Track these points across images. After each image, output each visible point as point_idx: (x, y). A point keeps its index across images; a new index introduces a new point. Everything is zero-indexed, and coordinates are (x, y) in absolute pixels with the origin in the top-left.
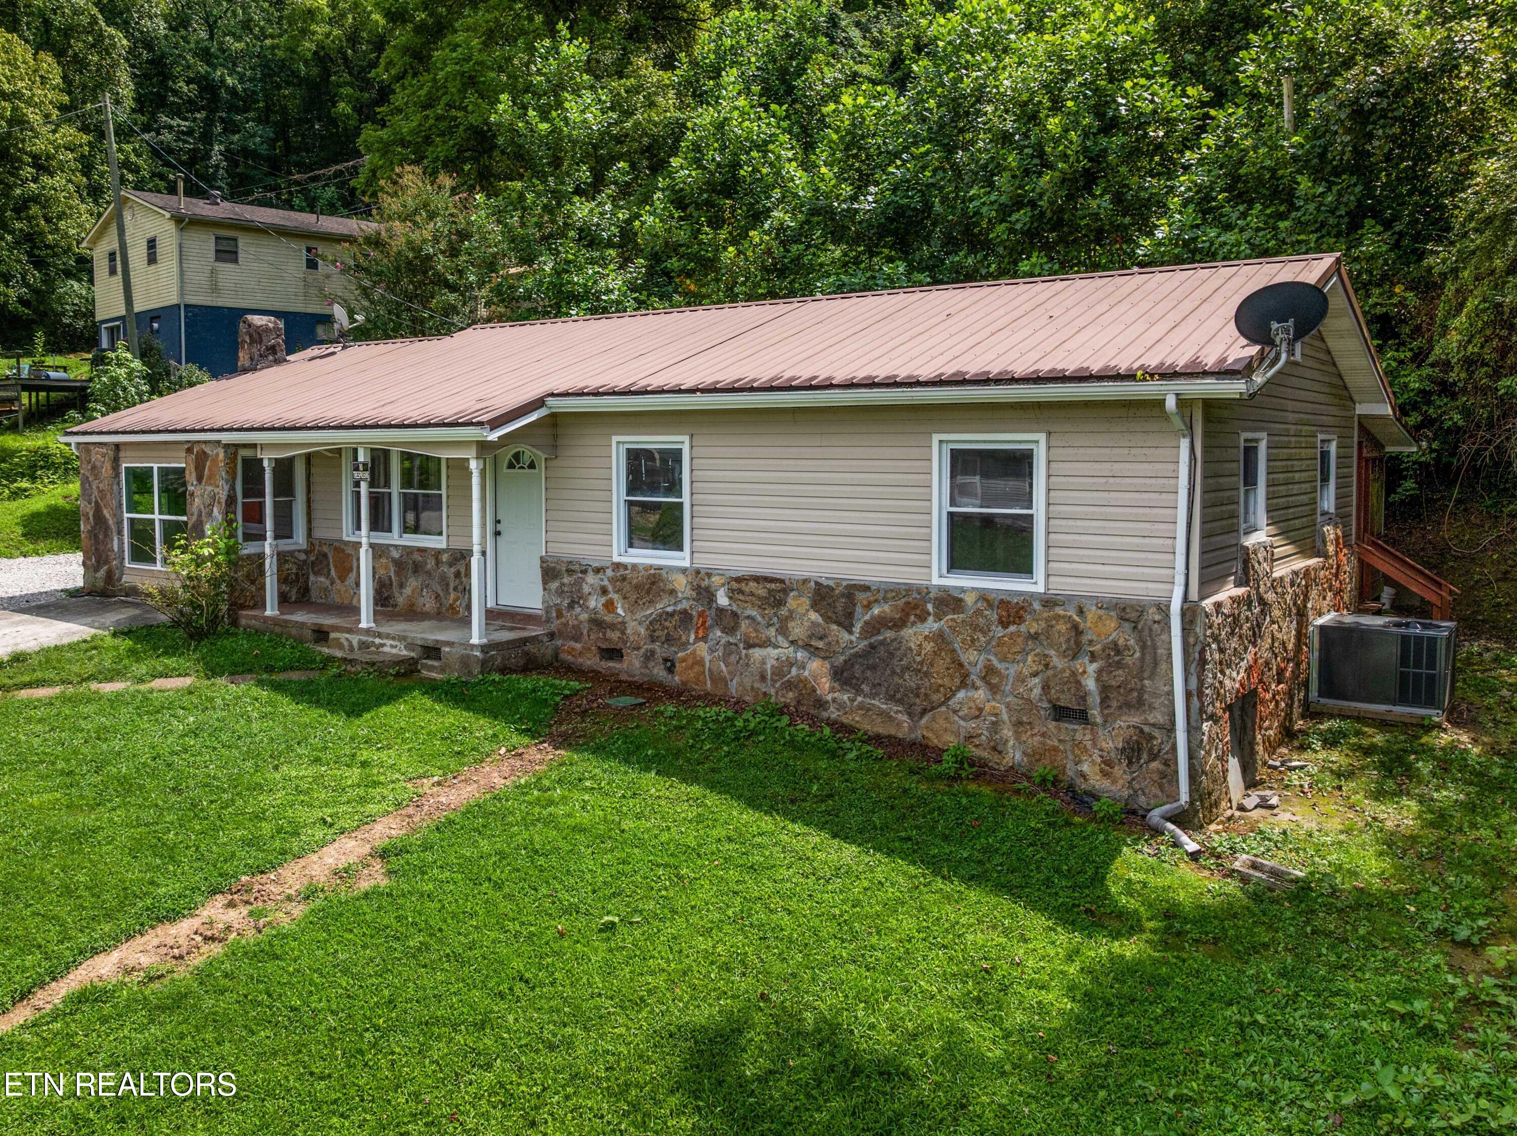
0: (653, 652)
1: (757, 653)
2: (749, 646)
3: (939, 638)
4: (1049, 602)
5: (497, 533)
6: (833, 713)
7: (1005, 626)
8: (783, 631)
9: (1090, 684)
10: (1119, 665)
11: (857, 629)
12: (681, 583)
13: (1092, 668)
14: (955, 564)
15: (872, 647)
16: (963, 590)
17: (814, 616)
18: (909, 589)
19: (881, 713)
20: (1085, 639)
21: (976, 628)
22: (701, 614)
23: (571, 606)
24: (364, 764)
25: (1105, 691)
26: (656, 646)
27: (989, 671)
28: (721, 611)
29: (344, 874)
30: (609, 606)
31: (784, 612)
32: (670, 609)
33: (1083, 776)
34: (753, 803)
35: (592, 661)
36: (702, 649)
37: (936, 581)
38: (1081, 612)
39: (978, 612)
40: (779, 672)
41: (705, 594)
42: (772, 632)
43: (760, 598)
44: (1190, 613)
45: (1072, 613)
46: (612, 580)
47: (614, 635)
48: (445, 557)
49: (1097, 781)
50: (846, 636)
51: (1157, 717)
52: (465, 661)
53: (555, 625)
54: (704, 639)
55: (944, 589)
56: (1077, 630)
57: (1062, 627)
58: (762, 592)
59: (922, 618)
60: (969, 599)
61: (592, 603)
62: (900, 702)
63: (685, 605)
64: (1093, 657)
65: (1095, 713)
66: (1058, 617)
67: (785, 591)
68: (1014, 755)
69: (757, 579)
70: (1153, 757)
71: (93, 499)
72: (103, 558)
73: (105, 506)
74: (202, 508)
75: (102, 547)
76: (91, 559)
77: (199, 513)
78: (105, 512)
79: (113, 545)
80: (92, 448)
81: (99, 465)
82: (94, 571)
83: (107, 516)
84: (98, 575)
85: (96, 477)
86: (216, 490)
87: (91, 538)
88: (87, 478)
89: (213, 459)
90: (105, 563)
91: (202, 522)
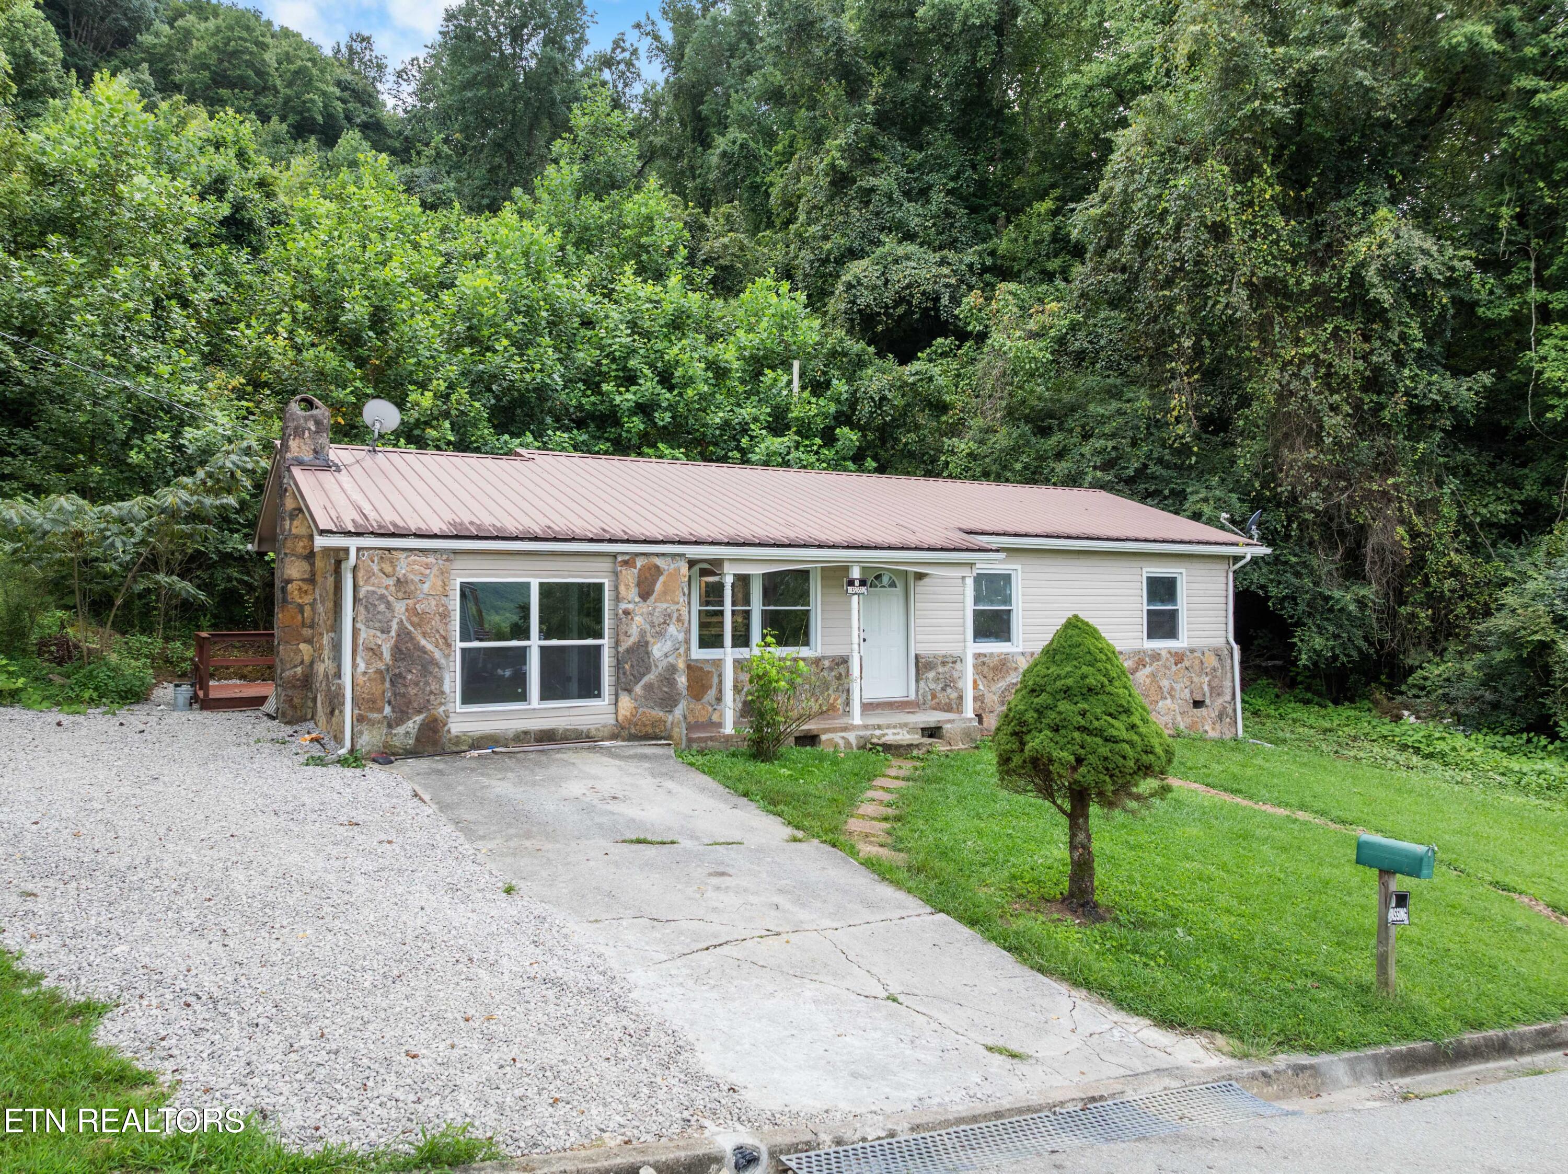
3: (1153, 675)
4: (1192, 650)
5: (863, 640)
7: (1177, 665)
9: (1206, 688)
10: (1216, 676)
12: (1022, 663)
13: (1207, 680)
14: (1150, 636)
20: (1204, 666)
21: (1166, 667)
25: (1211, 690)
27: (1171, 689)
30: (974, 684)
32: (1013, 681)
37: (1144, 646)
38: (1203, 654)
39: (1166, 660)
45: (1199, 655)
46: (976, 666)
47: (977, 705)
55: (1153, 650)
56: (1201, 662)
57: (1196, 662)
59: (1145, 666)
60: (1164, 654)
61: (960, 685)
64: (1207, 674)
65: (1208, 701)
66: (1195, 658)
68: (1182, 729)
70: (1227, 716)
71: (395, 626)
72: (415, 705)
73: (424, 635)
74: (648, 627)
75: (412, 691)
76: (381, 710)
77: (643, 633)
78: (423, 642)
79: (441, 685)
80: (402, 555)
81: (416, 579)
82: (390, 726)
83: (429, 647)
84: (400, 730)
85: (408, 596)
86: (674, 607)
87: (383, 680)
88: (382, 597)
89: (670, 574)
90: (419, 712)
91: (647, 643)
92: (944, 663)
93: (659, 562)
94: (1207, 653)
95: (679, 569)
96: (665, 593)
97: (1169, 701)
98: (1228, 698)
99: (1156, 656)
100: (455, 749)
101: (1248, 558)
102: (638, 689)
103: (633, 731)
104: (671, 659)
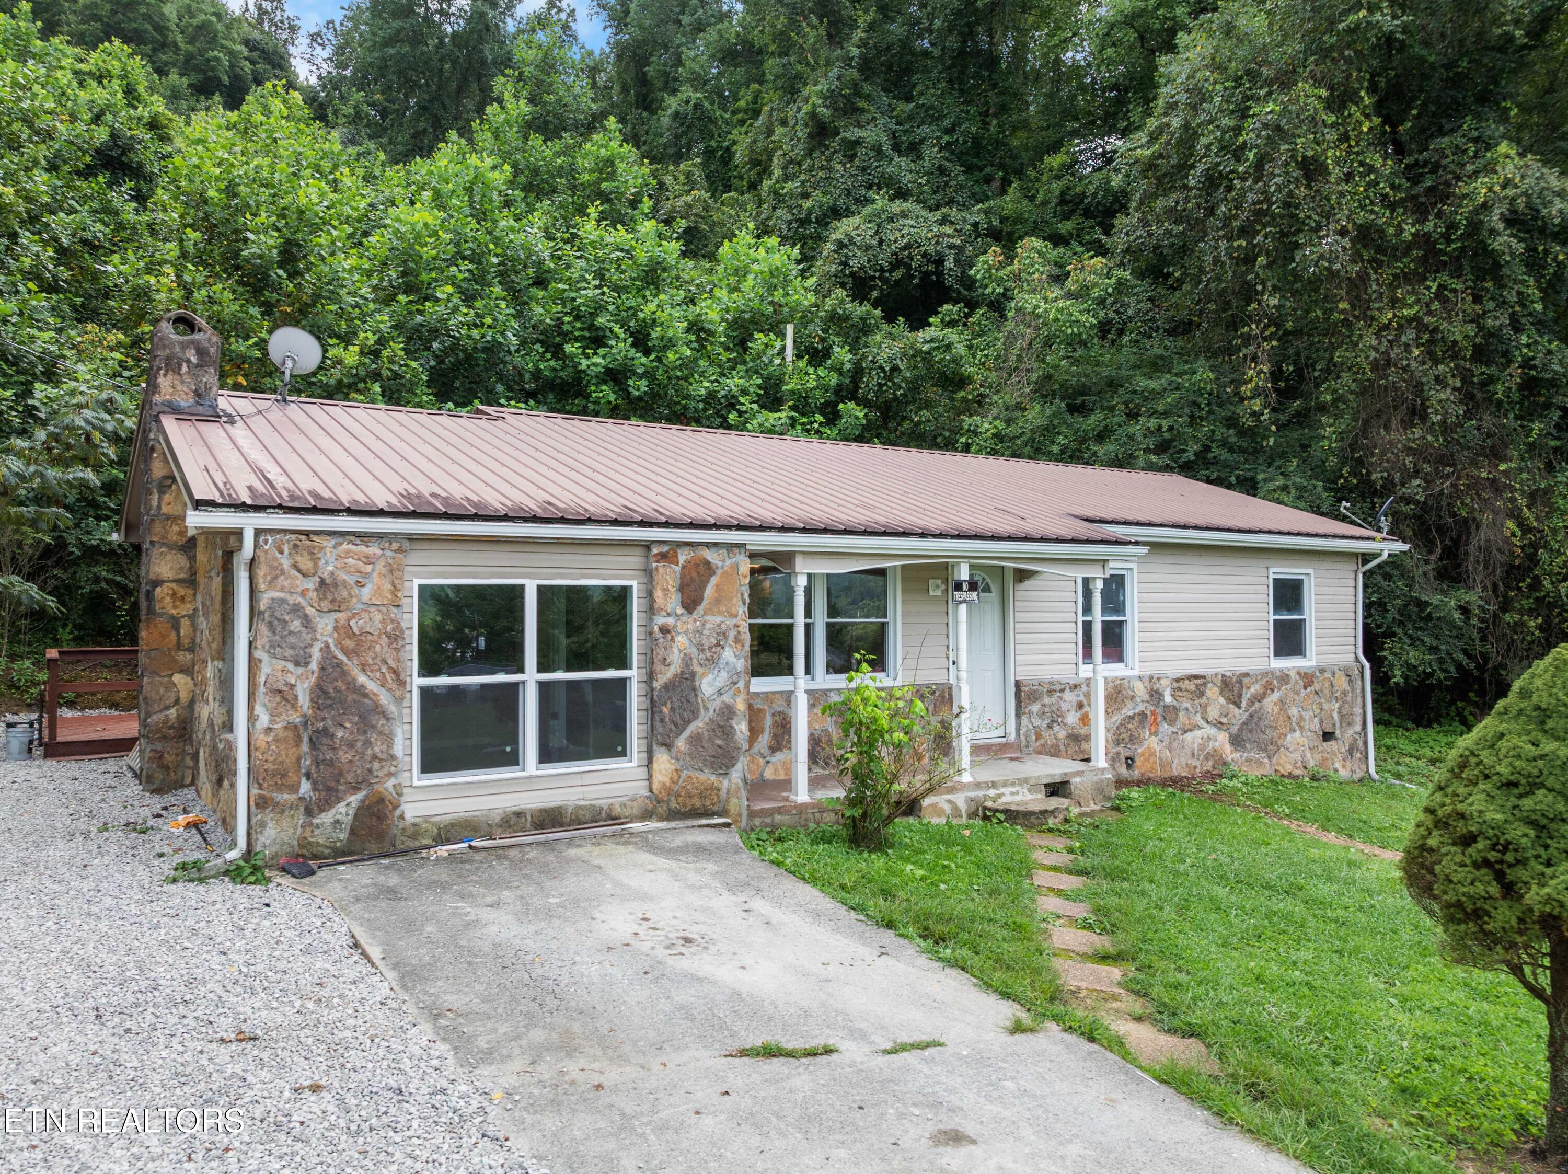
0: (1118, 754)
1: (1189, 736)
2: (1184, 732)
3: (1282, 702)
4: (1322, 671)
6: (1233, 769)
7: (1306, 687)
8: (1204, 715)
10: (1346, 702)
11: (1244, 704)
12: (1140, 689)
13: (1337, 707)
15: (1251, 716)
17: (1221, 700)
20: (1334, 690)
22: (1153, 713)
23: (1050, 727)
25: (1341, 718)
26: (1120, 749)
27: (1300, 719)
28: (1166, 708)
30: (1085, 719)
31: (1205, 700)
32: (1130, 713)
33: (1336, 770)
36: (1154, 743)
37: (1273, 665)
38: (1333, 674)
39: (1296, 682)
40: (1202, 748)
41: (1155, 695)
42: (1198, 718)
43: (1191, 692)
45: (1329, 676)
46: (1087, 695)
47: (1088, 746)
49: (1341, 773)
50: (1238, 711)
53: (1034, 748)
54: (1155, 734)
57: (1327, 684)
58: (1192, 687)
59: (1273, 691)
60: (1293, 674)
61: (1070, 720)
62: (1264, 750)
63: (1140, 708)
66: (1325, 679)
67: (1205, 685)
69: (1189, 678)
71: (316, 653)
72: (350, 777)
73: (364, 667)
74: (694, 651)
75: (344, 756)
76: (295, 788)
77: (687, 660)
78: (362, 679)
79: (390, 746)
80: (329, 543)
81: (351, 580)
82: (309, 812)
83: (372, 686)
84: (326, 818)
85: (337, 606)
86: (730, 622)
87: (298, 740)
88: (297, 609)
89: (725, 574)
90: (356, 789)
91: (693, 674)
92: (1050, 692)
93: (710, 555)
94: (1338, 674)
95: (736, 566)
96: (718, 601)
97: (1298, 733)
98: (1358, 728)
99: (1284, 678)
100: (411, 844)
101: (1385, 555)
102: (681, 743)
103: (673, 805)
104: (726, 698)
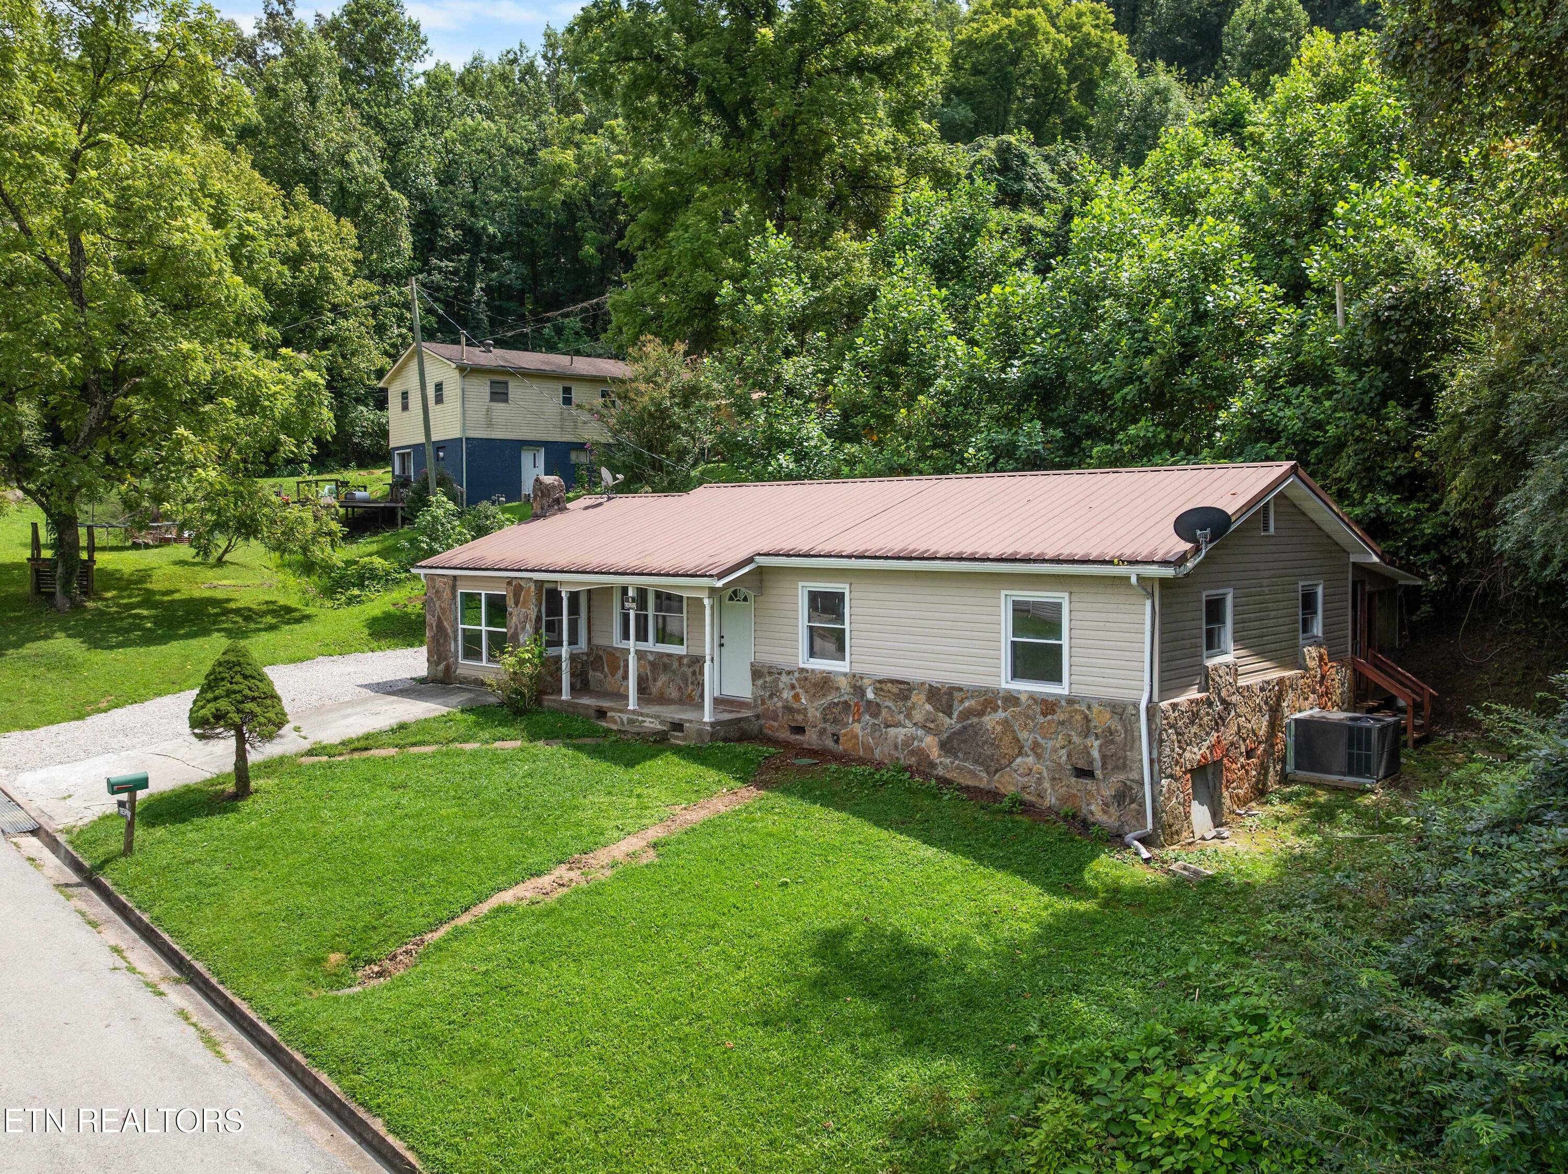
0: (825, 729)
1: (892, 731)
2: (888, 726)
3: (1005, 723)
4: (1071, 701)
5: (722, 645)
6: (940, 771)
7: (1045, 715)
8: (909, 716)
10: (1112, 742)
11: (955, 716)
12: (843, 683)
13: (1097, 744)
14: (1017, 674)
15: (964, 728)
16: (1019, 692)
17: (928, 707)
18: (987, 691)
19: (970, 772)
20: (1093, 724)
21: (1028, 717)
22: (856, 704)
23: (771, 697)
24: (639, 796)
25: (1104, 757)
26: (827, 725)
27: (1036, 745)
28: (869, 702)
29: (632, 855)
30: (796, 697)
31: (909, 704)
32: (836, 701)
33: (1092, 813)
34: (878, 824)
35: (785, 735)
36: (857, 728)
37: (1004, 685)
38: (1089, 707)
39: (1029, 707)
40: (906, 744)
41: (859, 691)
42: (901, 717)
43: (894, 694)
44: (1152, 710)
45: (1084, 708)
46: (798, 680)
47: (800, 717)
48: (685, 661)
49: (1100, 817)
50: (948, 720)
51: (1134, 775)
52: (700, 733)
53: (760, 709)
54: (859, 721)
55: (1008, 691)
56: (1087, 720)
57: (1078, 717)
58: (895, 690)
59: (995, 710)
61: (785, 695)
62: (981, 764)
63: (846, 698)
64: (1097, 736)
65: (1098, 773)
66: (1076, 711)
67: (910, 690)
68: (1051, 799)
69: (893, 682)
70: (1133, 801)
71: (436, 614)
74: (518, 623)
75: (442, 648)
76: (433, 657)
77: (516, 627)
79: (450, 647)
81: (442, 590)
82: (436, 665)
83: (447, 626)
84: (439, 668)
85: (439, 599)
86: (528, 612)
87: (433, 641)
90: (444, 660)
93: (521, 582)
94: (1096, 708)
95: (531, 587)
96: (524, 603)
97: (1031, 760)
99: (1011, 699)
100: (454, 682)
